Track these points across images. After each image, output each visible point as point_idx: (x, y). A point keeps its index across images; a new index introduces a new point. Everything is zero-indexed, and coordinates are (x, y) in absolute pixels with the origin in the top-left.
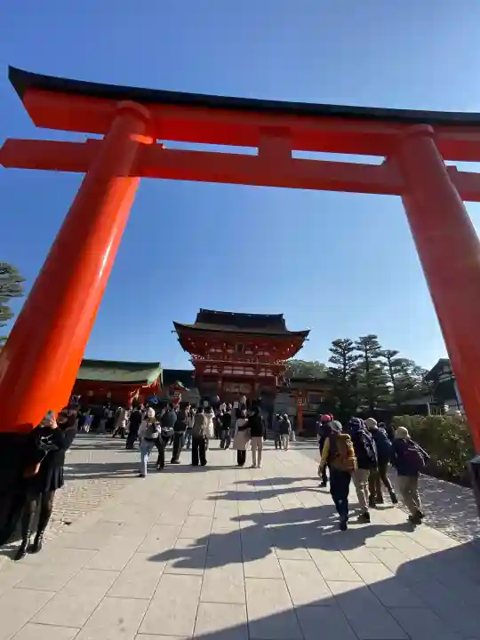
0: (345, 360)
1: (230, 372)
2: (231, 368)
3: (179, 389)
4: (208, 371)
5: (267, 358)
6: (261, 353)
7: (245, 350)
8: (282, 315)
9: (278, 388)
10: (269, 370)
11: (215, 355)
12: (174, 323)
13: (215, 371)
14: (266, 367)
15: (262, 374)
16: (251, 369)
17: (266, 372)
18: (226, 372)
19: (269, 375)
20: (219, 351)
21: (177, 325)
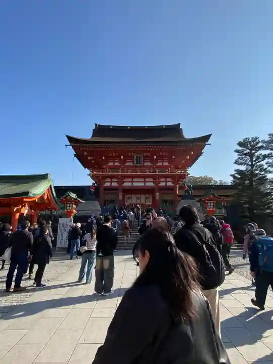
0: (252, 161)
1: (130, 184)
2: (130, 180)
3: (72, 201)
4: (108, 184)
5: (166, 167)
6: (160, 164)
7: (144, 162)
8: (179, 125)
9: (179, 196)
10: (168, 179)
11: (113, 168)
12: (67, 136)
13: (115, 184)
14: (166, 177)
15: (163, 184)
16: (151, 180)
17: (166, 182)
18: (126, 184)
19: (169, 184)
20: (117, 164)
21: (70, 139)
